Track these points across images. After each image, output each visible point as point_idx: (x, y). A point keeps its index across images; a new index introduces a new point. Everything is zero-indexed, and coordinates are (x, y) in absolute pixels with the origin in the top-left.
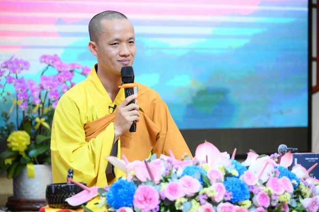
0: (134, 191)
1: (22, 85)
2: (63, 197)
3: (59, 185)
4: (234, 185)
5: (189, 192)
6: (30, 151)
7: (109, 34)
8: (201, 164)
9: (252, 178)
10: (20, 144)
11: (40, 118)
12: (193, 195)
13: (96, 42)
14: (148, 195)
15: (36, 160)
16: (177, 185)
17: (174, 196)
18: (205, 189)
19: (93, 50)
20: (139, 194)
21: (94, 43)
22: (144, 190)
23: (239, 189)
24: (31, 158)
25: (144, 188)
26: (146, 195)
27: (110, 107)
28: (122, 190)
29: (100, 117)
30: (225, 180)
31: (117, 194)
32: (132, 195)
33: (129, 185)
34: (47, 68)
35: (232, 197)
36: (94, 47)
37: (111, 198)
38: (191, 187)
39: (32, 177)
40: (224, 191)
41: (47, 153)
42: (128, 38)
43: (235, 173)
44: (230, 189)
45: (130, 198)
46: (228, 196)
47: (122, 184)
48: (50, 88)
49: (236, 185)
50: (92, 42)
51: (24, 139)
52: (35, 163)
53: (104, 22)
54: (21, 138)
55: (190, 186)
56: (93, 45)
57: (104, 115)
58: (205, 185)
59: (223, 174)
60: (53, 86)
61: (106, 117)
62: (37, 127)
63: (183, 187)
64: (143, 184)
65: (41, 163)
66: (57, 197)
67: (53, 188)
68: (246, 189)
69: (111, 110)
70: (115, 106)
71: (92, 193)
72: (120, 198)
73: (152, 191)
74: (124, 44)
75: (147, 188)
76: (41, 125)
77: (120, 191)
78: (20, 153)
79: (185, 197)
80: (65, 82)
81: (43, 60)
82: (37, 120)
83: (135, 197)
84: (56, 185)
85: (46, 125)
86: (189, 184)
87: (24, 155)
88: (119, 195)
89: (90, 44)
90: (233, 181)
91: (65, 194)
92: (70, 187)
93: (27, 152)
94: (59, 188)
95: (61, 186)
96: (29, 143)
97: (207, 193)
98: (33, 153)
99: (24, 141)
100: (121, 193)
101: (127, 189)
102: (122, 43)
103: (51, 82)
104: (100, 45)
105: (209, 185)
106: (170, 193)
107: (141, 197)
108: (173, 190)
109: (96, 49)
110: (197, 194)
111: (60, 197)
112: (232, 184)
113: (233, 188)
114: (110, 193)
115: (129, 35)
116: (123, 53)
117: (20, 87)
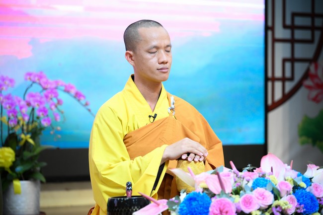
0: (209, 204)
1: (10, 101)
2: (129, 211)
3: (122, 199)
4: (304, 197)
5: (263, 204)
6: (16, 167)
7: (146, 42)
8: (267, 176)
9: (319, 190)
10: (6, 160)
11: (25, 135)
12: (267, 207)
13: (134, 51)
14: (224, 209)
15: (22, 176)
16: (251, 198)
17: (249, 209)
18: (277, 201)
19: (130, 59)
20: (214, 206)
21: (131, 53)
22: (220, 203)
23: (309, 201)
24: (17, 174)
25: (219, 201)
26: (222, 209)
27: (150, 117)
28: (196, 202)
29: (141, 126)
30: (294, 192)
31: (192, 207)
32: (207, 208)
33: (202, 197)
34: (31, 85)
35: (305, 210)
36: (131, 57)
37: (185, 211)
38: (265, 199)
39: (18, 193)
40: (296, 204)
41: (32, 170)
42: (166, 46)
43: (303, 185)
44: (301, 201)
45: (206, 211)
46: (301, 208)
47: (195, 196)
48: (38, 105)
49: (306, 197)
50: (128, 51)
51: (10, 155)
52: (21, 179)
53: (141, 30)
54: (6, 154)
55: (263, 198)
56: (130, 54)
57: (144, 125)
58: (276, 198)
59: (292, 186)
60: (41, 103)
61: (147, 126)
62: (22, 143)
63: (257, 199)
64: (217, 196)
65: (26, 179)
66: (121, 211)
67: (116, 202)
68: (315, 201)
69: (152, 119)
70: (156, 115)
71: (161, 206)
72: (195, 211)
73: (228, 203)
74: (162, 51)
75: (223, 200)
76: (27, 142)
77: (194, 204)
78: (6, 169)
79: (259, 210)
80: (51, 99)
81: (28, 77)
82: (23, 136)
83: (210, 209)
84: (119, 199)
85: (31, 141)
86: (263, 196)
87: (10, 172)
88: (194, 208)
89: (127, 54)
90: (302, 193)
91: (130, 208)
92: (134, 200)
93: (13, 168)
94: (122, 201)
95: (124, 199)
96: (14, 159)
97: (281, 205)
98: (19, 169)
99: (9, 157)
100: (195, 206)
101: (201, 201)
102: (159, 50)
103: (38, 99)
104: (138, 53)
105: (279, 198)
106: (245, 205)
107: (217, 210)
108: (248, 202)
109: (133, 58)
110: (270, 206)
111: (125, 211)
112: (303, 197)
113: (303, 200)
114: (184, 206)
115: (166, 43)
116: (162, 60)
117: (9, 103)
